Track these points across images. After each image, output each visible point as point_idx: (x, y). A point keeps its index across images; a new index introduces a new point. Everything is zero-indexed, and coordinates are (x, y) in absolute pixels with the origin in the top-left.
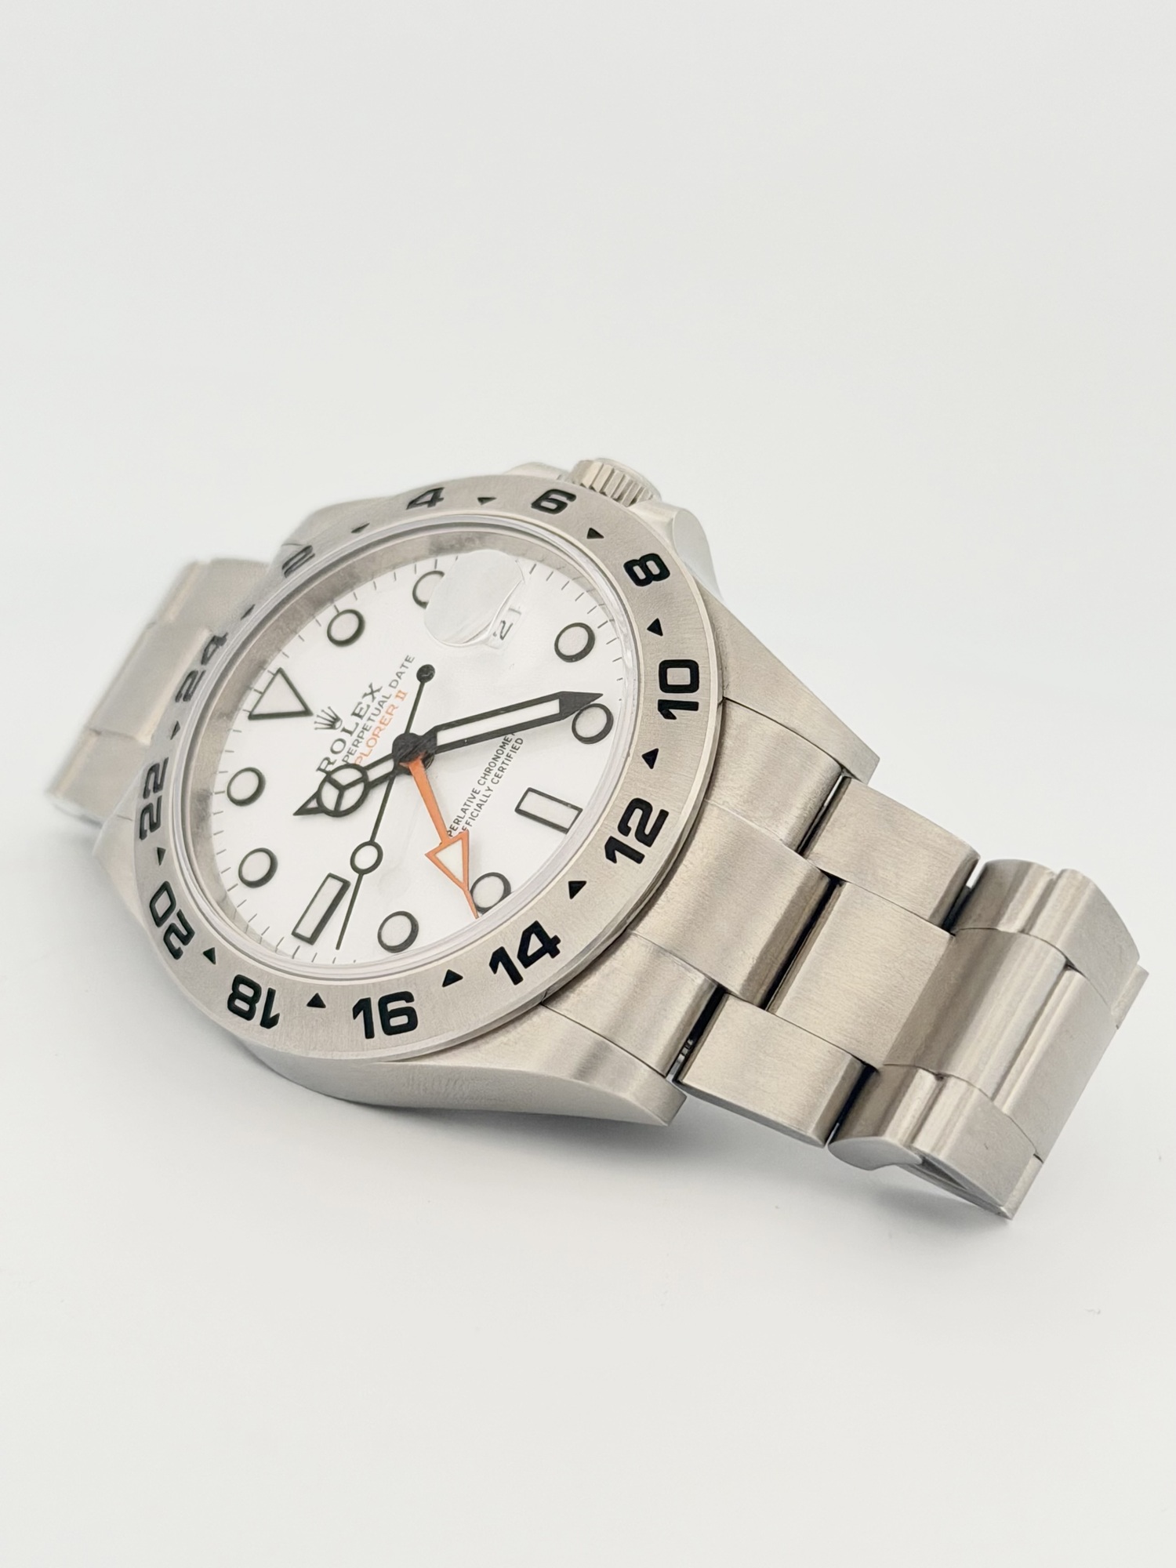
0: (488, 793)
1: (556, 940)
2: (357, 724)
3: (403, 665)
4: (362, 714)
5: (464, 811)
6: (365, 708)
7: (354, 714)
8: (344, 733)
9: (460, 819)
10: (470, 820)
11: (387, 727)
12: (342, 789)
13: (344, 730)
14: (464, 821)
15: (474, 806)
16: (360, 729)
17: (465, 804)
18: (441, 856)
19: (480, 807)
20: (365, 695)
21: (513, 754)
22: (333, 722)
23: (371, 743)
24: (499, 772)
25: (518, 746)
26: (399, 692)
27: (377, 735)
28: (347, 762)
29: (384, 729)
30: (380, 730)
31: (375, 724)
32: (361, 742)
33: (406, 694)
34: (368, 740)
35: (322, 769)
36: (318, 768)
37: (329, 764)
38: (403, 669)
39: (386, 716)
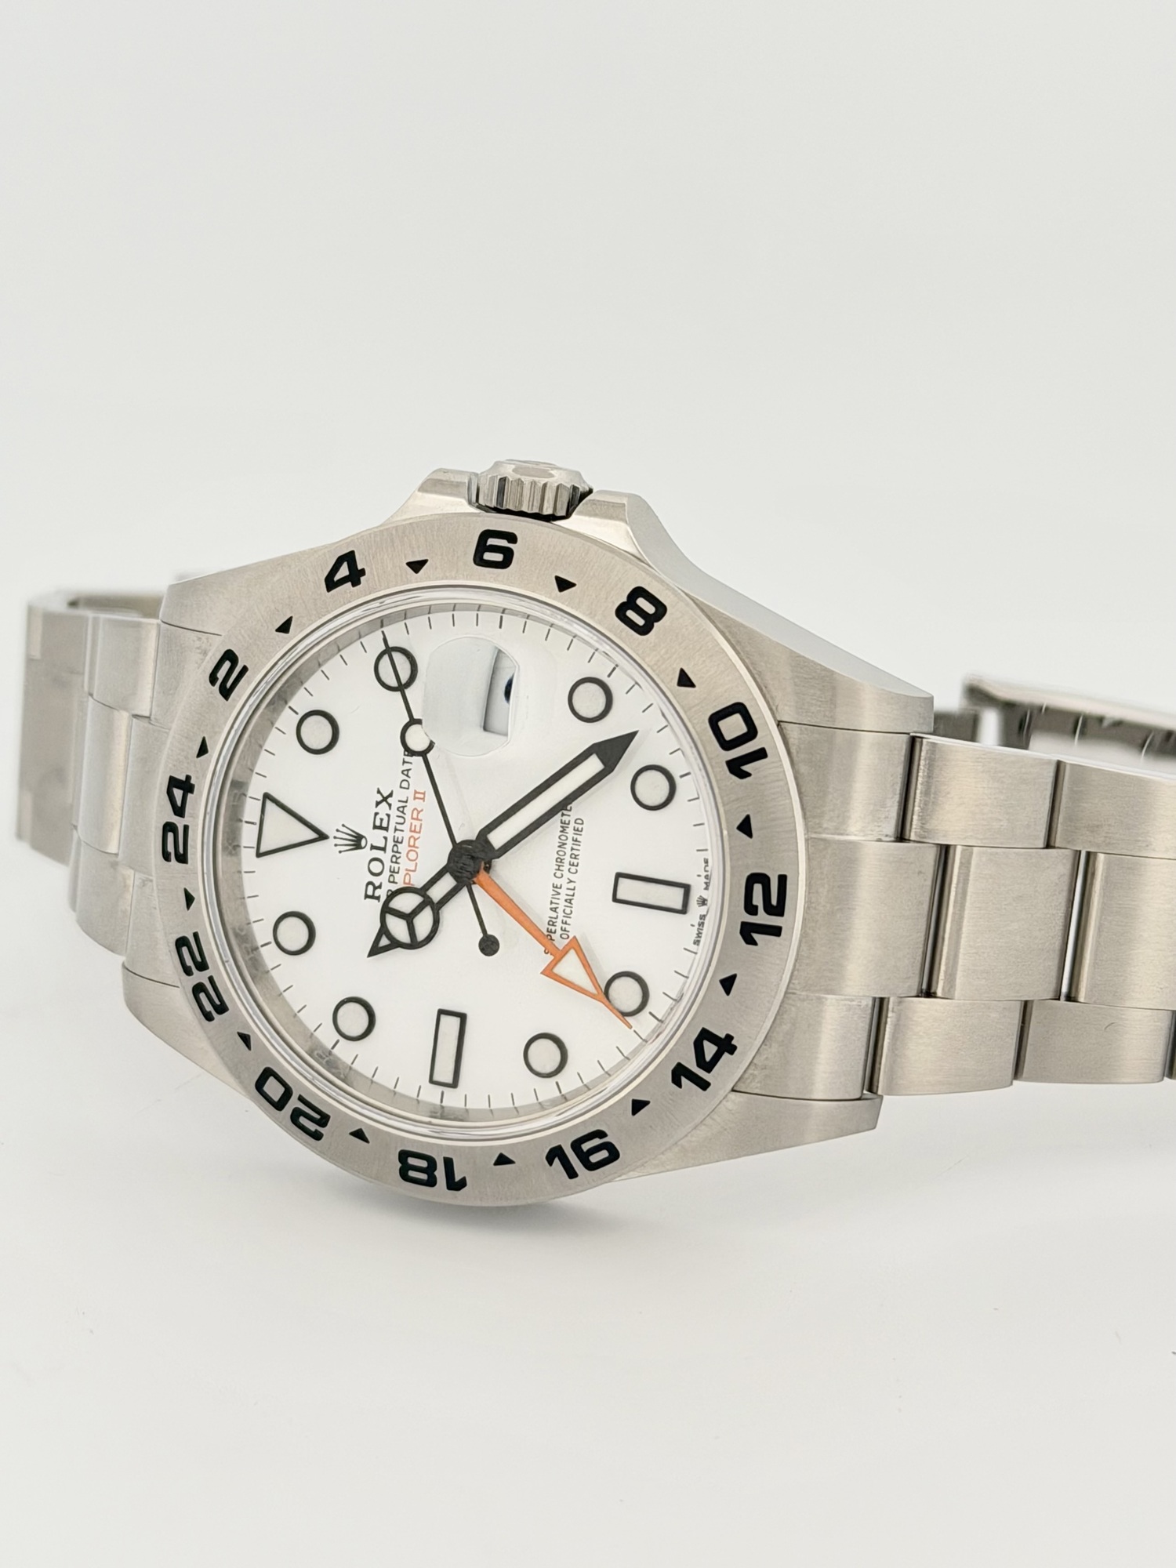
0: (571, 886)
1: (729, 1038)
2: (386, 838)
3: (404, 762)
4: (385, 824)
5: (554, 910)
6: (386, 818)
7: (375, 827)
8: (374, 851)
9: (554, 920)
10: (565, 919)
11: (421, 835)
12: (409, 918)
13: (373, 847)
14: (559, 921)
15: (562, 904)
16: (390, 844)
17: (552, 903)
18: (557, 970)
19: (570, 903)
20: (378, 804)
21: (578, 837)
22: (357, 841)
23: (412, 855)
24: (573, 860)
25: (580, 827)
26: (416, 792)
27: (414, 846)
28: (396, 883)
29: (419, 838)
30: (415, 840)
31: (406, 834)
32: (400, 857)
33: (424, 794)
34: (408, 853)
35: (372, 897)
36: (367, 896)
37: (375, 888)
38: (407, 766)
39: (414, 822)
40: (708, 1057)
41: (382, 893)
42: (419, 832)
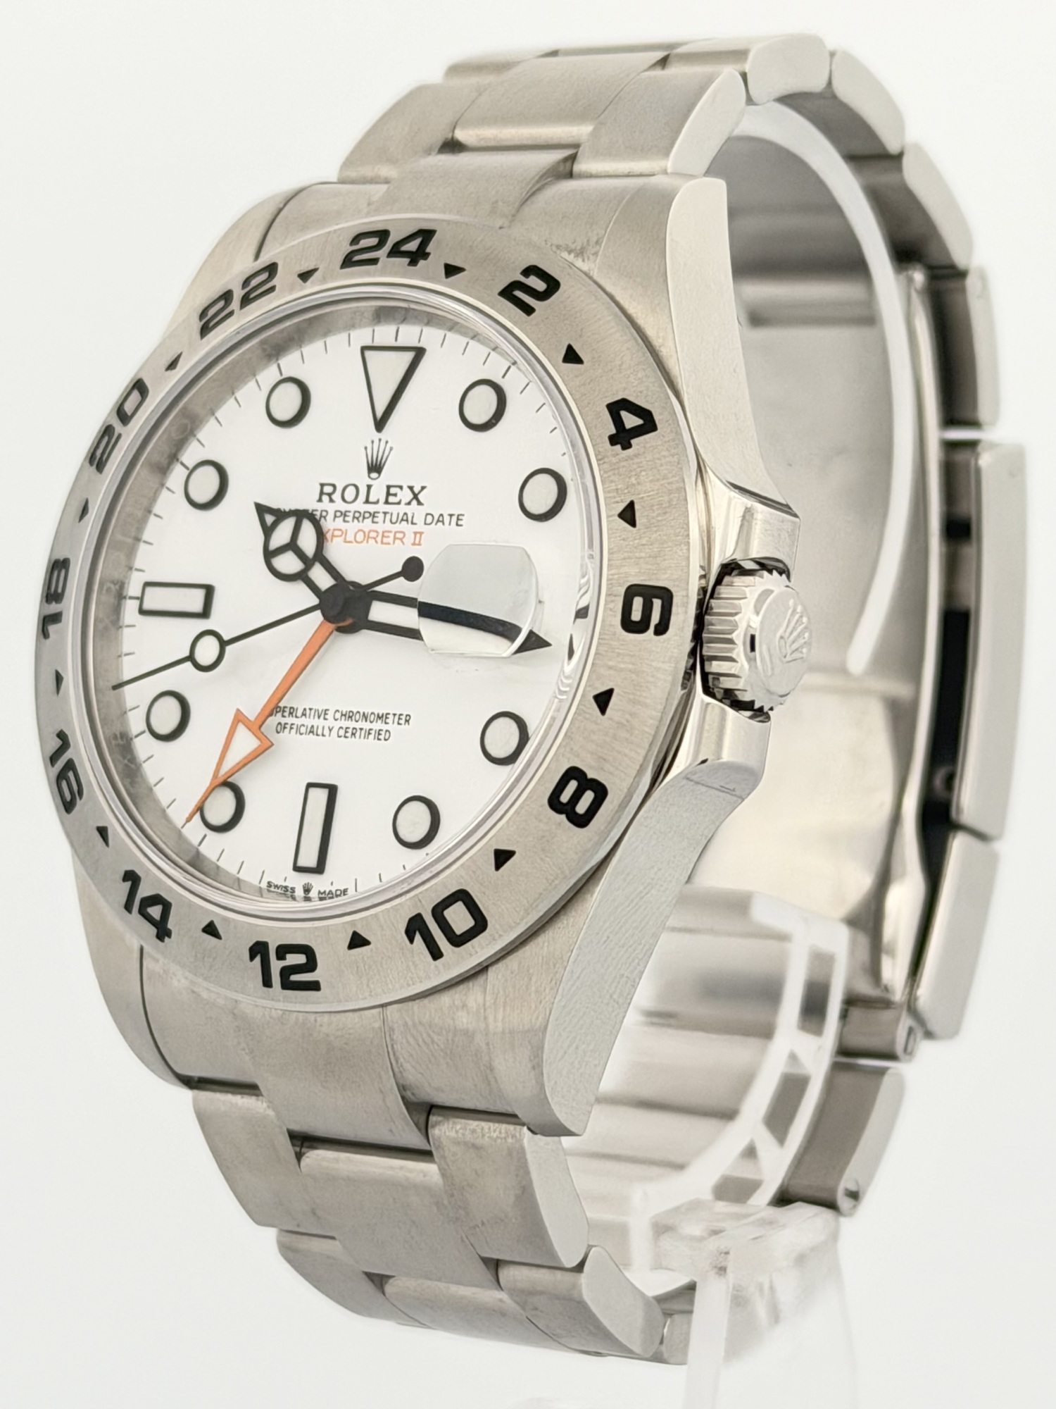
0: (326, 732)
1: (169, 933)
2: (377, 502)
3: (451, 516)
4: (391, 499)
5: (304, 715)
6: (397, 500)
7: (389, 487)
8: (366, 489)
9: (294, 714)
10: (295, 727)
11: (379, 545)
12: (293, 544)
13: (369, 487)
14: (293, 720)
15: (308, 722)
16: (371, 508)
17: (310, 709)
18: (241, 729)
19: (310, 732)
20: (411, 488)
21: (371, 737)
22: (375, 468)
23: (360, 537)
24: (350, 731)
25: (382, 737)
26: (421, 533)
27: (369, 537)
28: (334, 520)
29: (376, 542)
30: (375, 538)
31: (380, 527)
32: (359, 521)
33: (419, 544)
34: (362, 530)
35: (322, 493)
36: (322, 485)
38: (447, 519)
39: (392, 535)
40: (150, 911)
41: (325, 505)
42: (382, 543)
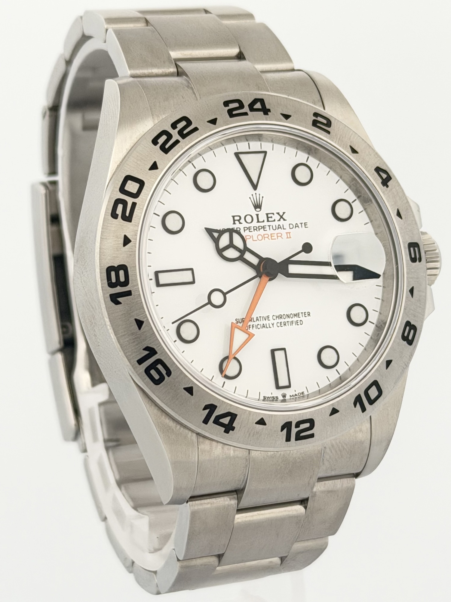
0: (271, 326)
1: (233, 429)
2: (263, 221)
3: (301, 224)
4: (270, 219)
5: (257, 320)
6: (273, 219)
7: (267, 214)
8: (256, 217)
9: (252, 320)
10: (255, 326)
11: (271, 240)
12: (231, 245)
13: (257, 215)
14: (253, 323)
15: (261, 322)
16: (262, 225)
17: (260, 317)
18: (236, 330)
19: (263, 327)
20: (278, 213)
21: (294, 324)
22: (258, 206)
23: (260, 238)
24: (283, 323)
25: (299, 323)
26: (289, 233)
27: (264, 238)
28: (244, 232)
29: (269, 239)
30: (268, 237)
31: (269, 232)
32: (257, 231)
33: (290, 238)
34: (260, 235)
35: (234, 220)
36: (233, 217)
37: (239, 221)
38: (300, 225)
39: (275, 235)
40: (221, 420)
41: (237, 226)
